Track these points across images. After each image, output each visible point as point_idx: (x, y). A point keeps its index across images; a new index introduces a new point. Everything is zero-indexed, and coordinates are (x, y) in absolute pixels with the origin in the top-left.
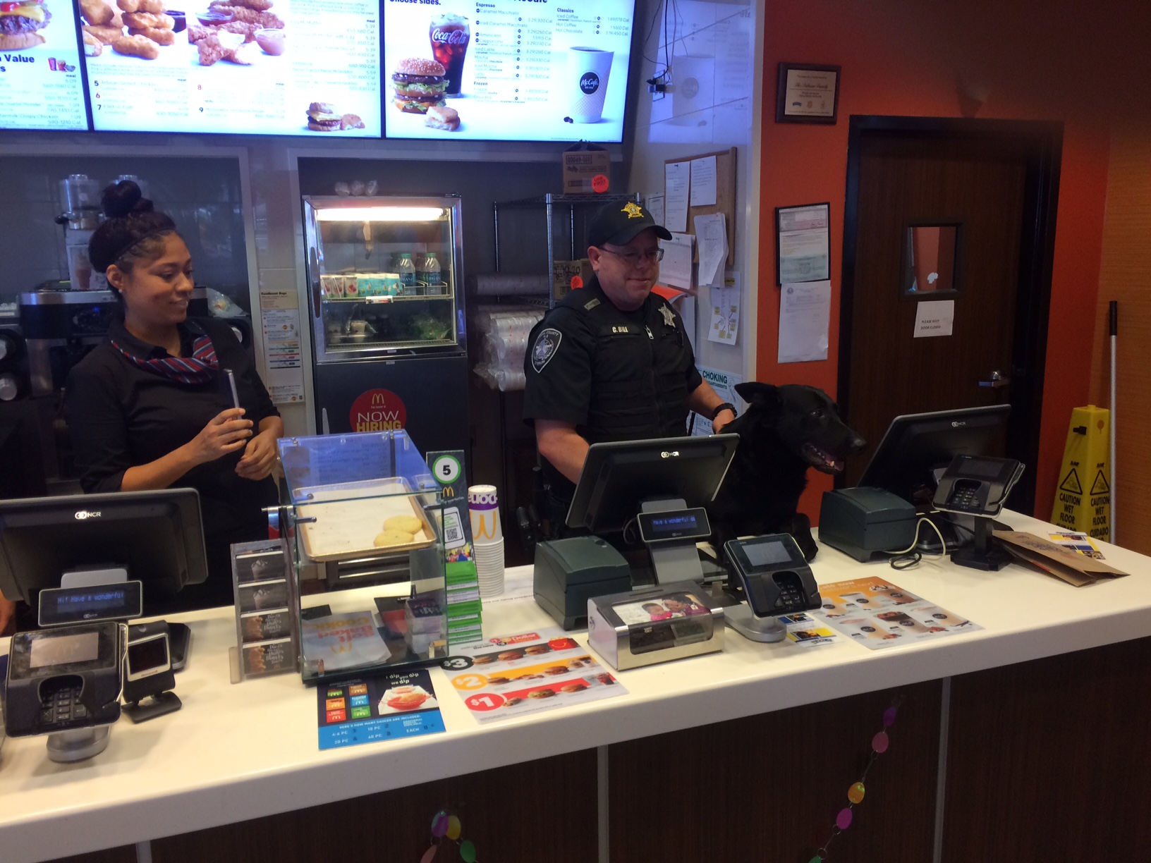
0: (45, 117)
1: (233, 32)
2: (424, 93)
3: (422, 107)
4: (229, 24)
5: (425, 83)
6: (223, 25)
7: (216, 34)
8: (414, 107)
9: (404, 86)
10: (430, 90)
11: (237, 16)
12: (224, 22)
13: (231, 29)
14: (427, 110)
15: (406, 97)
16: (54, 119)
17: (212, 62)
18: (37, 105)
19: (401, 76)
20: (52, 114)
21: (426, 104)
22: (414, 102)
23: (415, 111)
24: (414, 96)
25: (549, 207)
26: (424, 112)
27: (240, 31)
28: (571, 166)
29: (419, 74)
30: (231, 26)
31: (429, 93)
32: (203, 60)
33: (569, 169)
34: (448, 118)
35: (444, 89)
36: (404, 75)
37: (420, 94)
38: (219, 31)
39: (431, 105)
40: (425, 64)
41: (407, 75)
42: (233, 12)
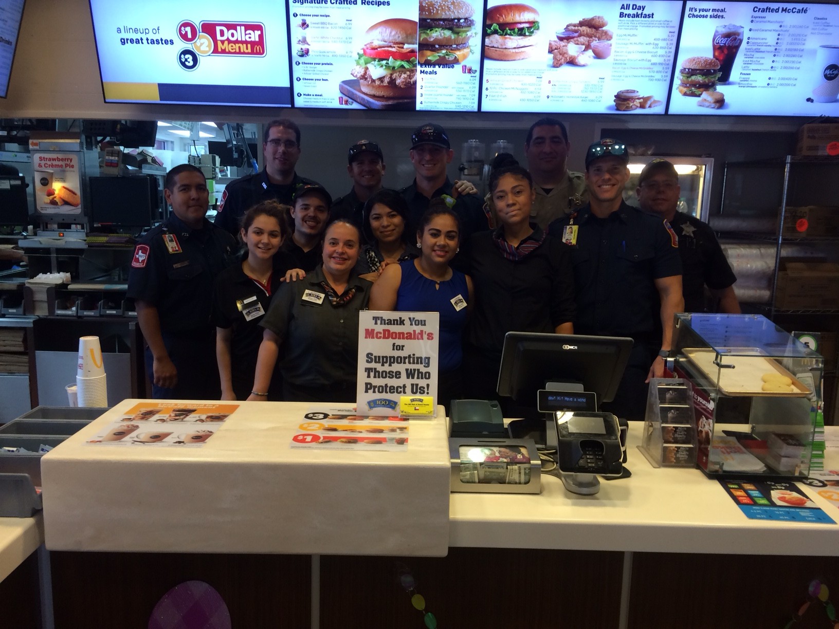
0: (454, 103)
1: (577, 44)
2: (701, 82)
3: (697, 92)
4: (576, 39)
5: (703, 75)
6: (572, 40)
7: (566, 46)
8: (692, 92)
9: (688, 77)
10: (706, 80)
11: (582, 33)
12: (573, 38)
13: (577, 42)
14: (701, 94)
15: (688, 85)
16: (459, 105)
17: (561, 65)
18: (451, 95)
19: (687, 70)
20: (459, 101)
21: (701, 89)
22: (693, 88)
23: (693, 95)
24: (694, 84)
25: (788, 166)
26: (699, 96)
27: (582, 43)
28: (811, 135)
29: (700, 68)
30: (577, 40)
31: (705, 81)
32: (555, 63)
33: (809, 137)
34: (716, 99)
35: (717, 78)
36: (689, 69)
37: (698, 83)
38: (569, 44)
39: (705, 91)
40: (706, 61)
41: (691, 69)
42: (580, 31)
